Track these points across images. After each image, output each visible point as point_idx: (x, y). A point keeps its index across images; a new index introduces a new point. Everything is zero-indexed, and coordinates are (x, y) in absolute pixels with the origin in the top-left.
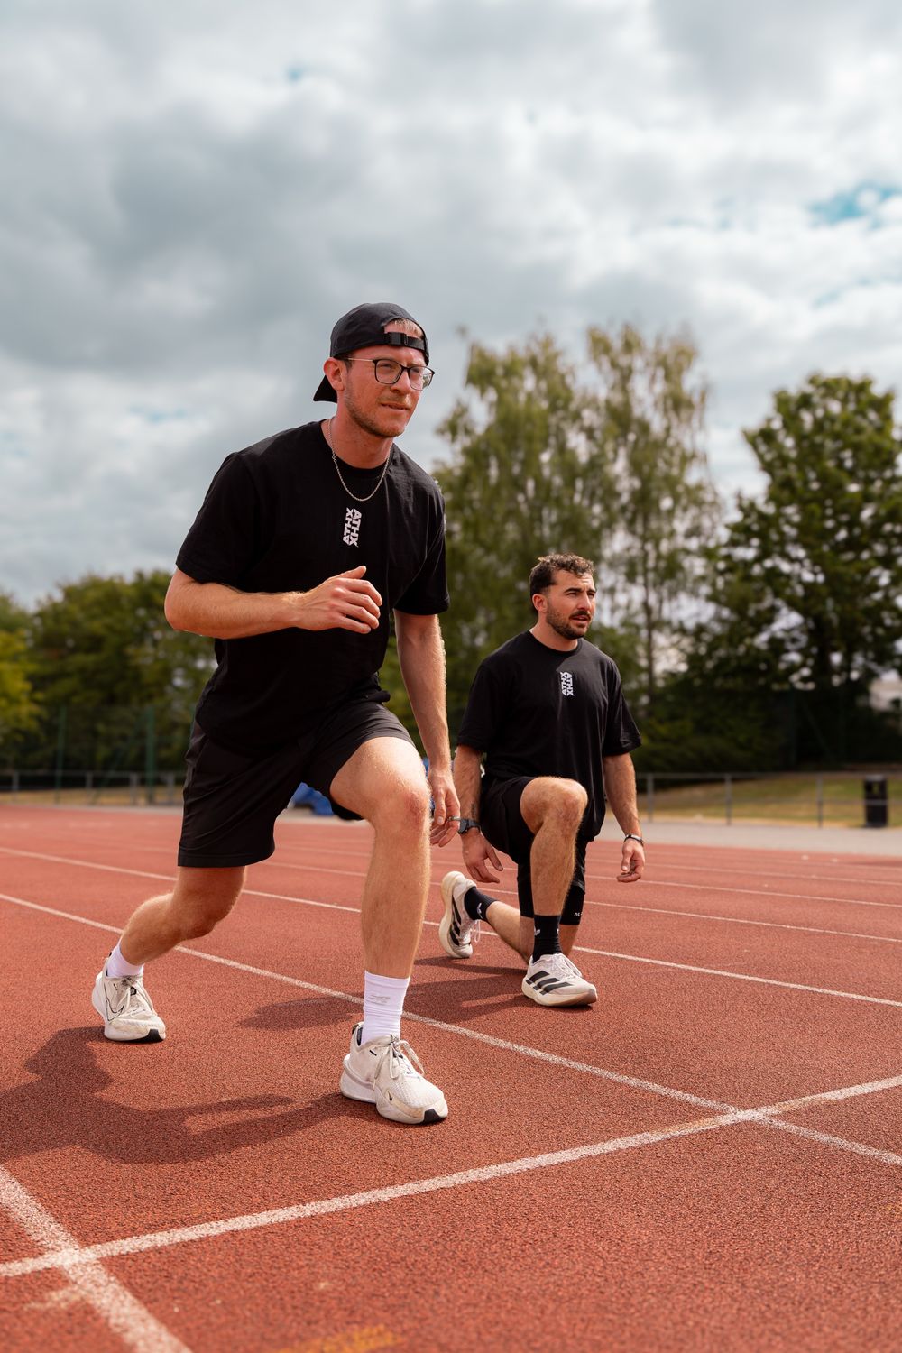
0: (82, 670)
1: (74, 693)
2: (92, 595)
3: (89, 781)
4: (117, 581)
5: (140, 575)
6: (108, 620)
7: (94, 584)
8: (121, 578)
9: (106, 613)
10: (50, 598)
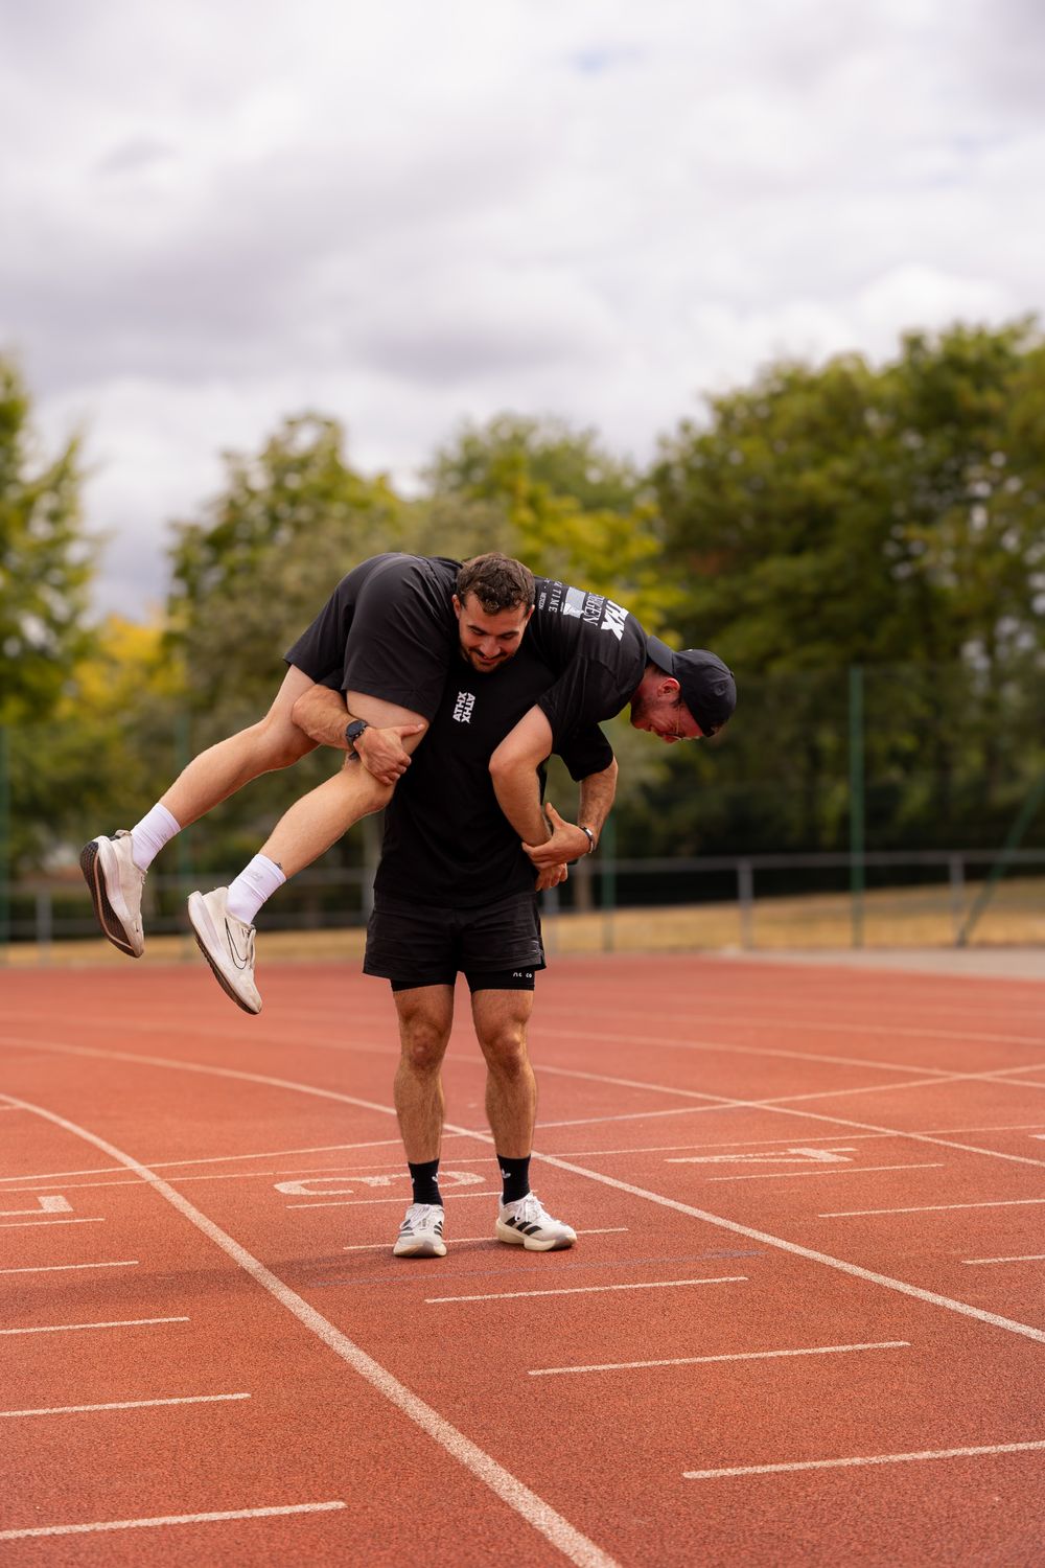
0: (786, 596)
1: (775, 654)
2: (797, 406)
3: (745, 882)
4: (849, 366)
5: (914, 343)
6: (841, 466)
7: (793, 383)
8: (858, 358)
9: (831, 449)
10: (686, 427)
